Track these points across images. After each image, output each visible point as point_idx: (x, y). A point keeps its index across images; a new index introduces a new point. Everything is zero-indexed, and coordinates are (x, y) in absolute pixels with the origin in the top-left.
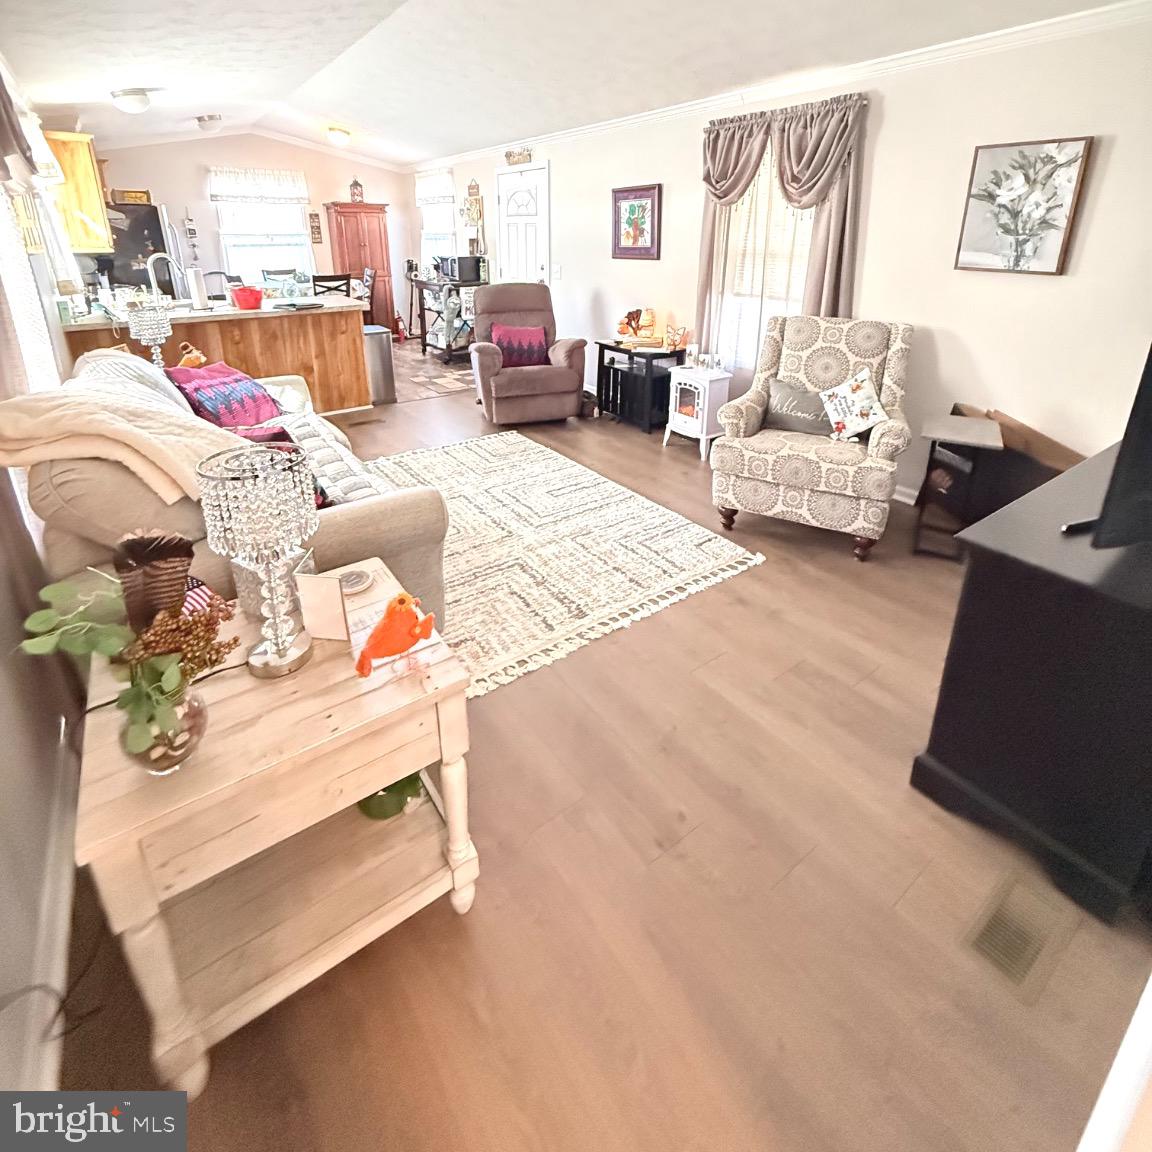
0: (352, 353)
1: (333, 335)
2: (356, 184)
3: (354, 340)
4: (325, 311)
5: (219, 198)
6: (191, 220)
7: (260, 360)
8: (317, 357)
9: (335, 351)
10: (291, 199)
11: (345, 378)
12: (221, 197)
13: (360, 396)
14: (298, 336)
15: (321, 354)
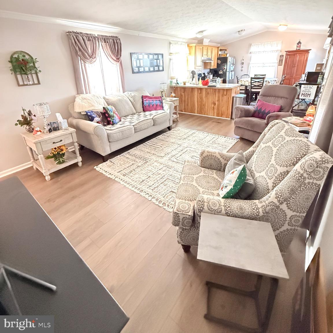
0: (227, 101)
1: (223, 96)
2: (300, 43)
3: (228, 98)
4: (216, 88)
5: (251, 53)
6: (243, 60)
7: (204, 99)
8: (217, 101)
9: (222, 100)
10: (274, 51)
11: (224, 109)
12: (253, 52)
13: (227, 115)
14: (214, 94)
15: (218, 100)
